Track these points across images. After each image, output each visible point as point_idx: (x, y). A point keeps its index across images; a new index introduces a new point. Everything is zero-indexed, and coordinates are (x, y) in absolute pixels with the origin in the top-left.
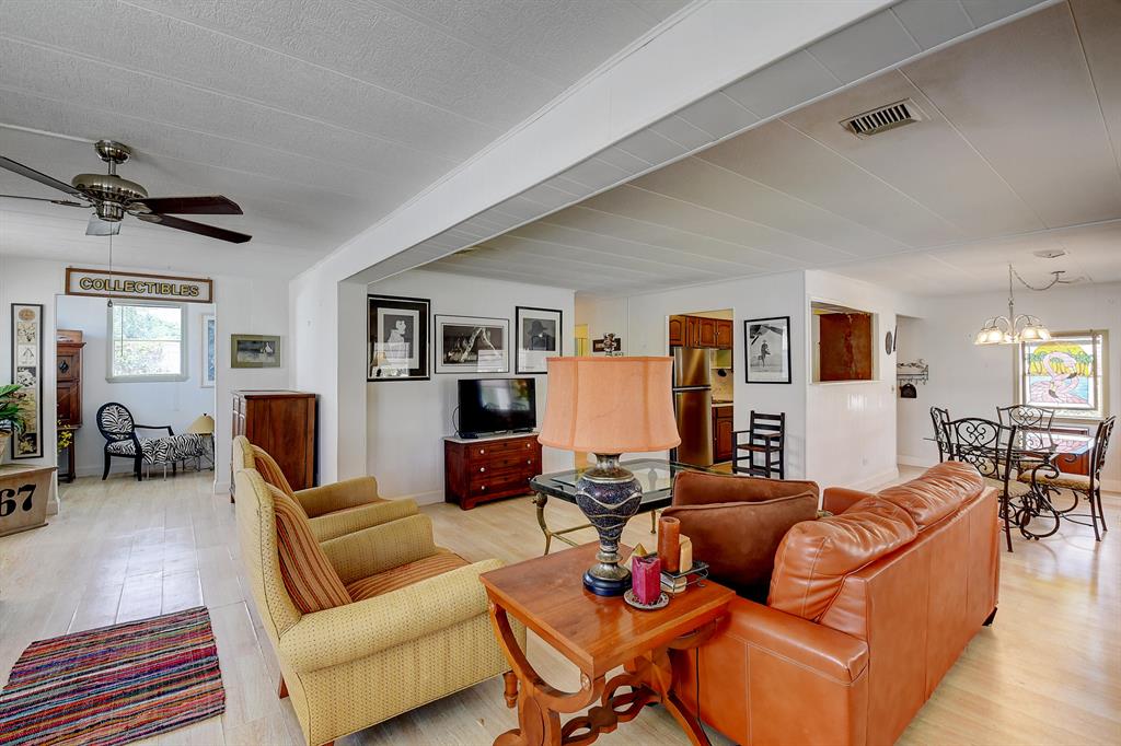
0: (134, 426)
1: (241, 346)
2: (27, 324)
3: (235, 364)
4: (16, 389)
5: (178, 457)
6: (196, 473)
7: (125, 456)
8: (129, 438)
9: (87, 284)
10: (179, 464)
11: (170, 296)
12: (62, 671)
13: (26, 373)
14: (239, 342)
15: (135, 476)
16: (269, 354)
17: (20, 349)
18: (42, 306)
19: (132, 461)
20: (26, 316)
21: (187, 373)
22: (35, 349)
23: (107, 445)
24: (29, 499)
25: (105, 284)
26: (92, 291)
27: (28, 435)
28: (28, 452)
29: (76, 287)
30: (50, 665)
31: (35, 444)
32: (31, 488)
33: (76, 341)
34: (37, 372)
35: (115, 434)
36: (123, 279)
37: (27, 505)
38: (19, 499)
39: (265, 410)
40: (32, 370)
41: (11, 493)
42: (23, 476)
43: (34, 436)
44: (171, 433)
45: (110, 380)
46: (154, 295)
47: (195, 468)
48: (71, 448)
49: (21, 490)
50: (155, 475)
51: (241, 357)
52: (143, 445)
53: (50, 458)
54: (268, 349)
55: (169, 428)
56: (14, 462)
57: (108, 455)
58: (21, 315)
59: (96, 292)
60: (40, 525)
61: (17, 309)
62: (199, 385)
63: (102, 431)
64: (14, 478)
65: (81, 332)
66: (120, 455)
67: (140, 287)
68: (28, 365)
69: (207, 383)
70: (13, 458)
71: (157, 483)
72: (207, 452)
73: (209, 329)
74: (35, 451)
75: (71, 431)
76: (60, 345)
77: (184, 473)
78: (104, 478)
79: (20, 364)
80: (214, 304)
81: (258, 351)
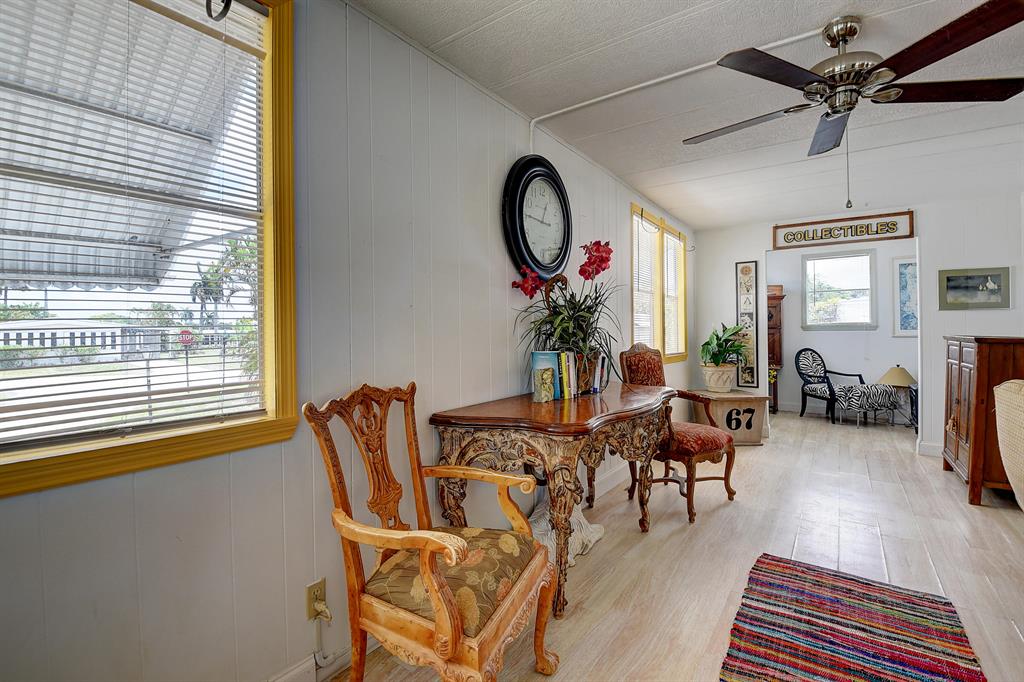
0: (826, 372)
1: (952, 284)
2: (747, 278)
3: (944, 306)
4: (740, 330)
5: (872, 406)
6: (890, 427)
7: (819, 397)
8: (823, 382)
9: (790, 237)
10: (871, 414)
11: (866, 237)
12: (792, 600)
13: (746, 318)
14: (949, 279)
15: (827, 418)
16: (992, 292)
17: (743, 299)
18: (756, 262)
19: (824, 404)
20: (746, 271)
21: (877, 322)
22: (752, 298)
23: (804, 385)
24: (751, 419)
25: (804, 236)
26: (794, 243)
27: (748, 368)
28: (748, 382)
29: (781, 242)
30: (781, 587)
31: (753, 376)
32: (751, 411)
33: (778, 294)
34: (754, 316)
35: (810, 376)
36: (819, 227)
37: (749, 425)
38: (744, 418)
39: (1005, 359)
40: (750, 315)
41: (738, 413)
42: (747, 400)
43: (752, 369)
44: (862, 382)
45: (805, 328)
46: (850, 238)
47: (888, 420)
48: (775, 384)
49: (745, 411)
50: (847, 421)
51: (951, 297)
52: (836, 389)
53: (763, 391)
54: (991, 285)
55: (860, 376)
56: (740, 389)
57: (805, 395)
58: (742, 272)
59: (798, 243)
60: (757, 444)
61: (740, 266)
62: (891, 335)
63: (800, 374)
64: (740, 400)
65: (782, 286)
66: (815, 396)
67: (836, 232)
68: (748, 311)
69: (900, 332)
70: (738, 385)
71: (851, 429)
72: (900, 406)
73: (901, 274)
74: (753, 382)
75: (776, 370)
76: (769, 298)
77: (875, 424)
78: (801, 415)
79: (743, 311)
80: (916, 239)
81: (976, 288)
